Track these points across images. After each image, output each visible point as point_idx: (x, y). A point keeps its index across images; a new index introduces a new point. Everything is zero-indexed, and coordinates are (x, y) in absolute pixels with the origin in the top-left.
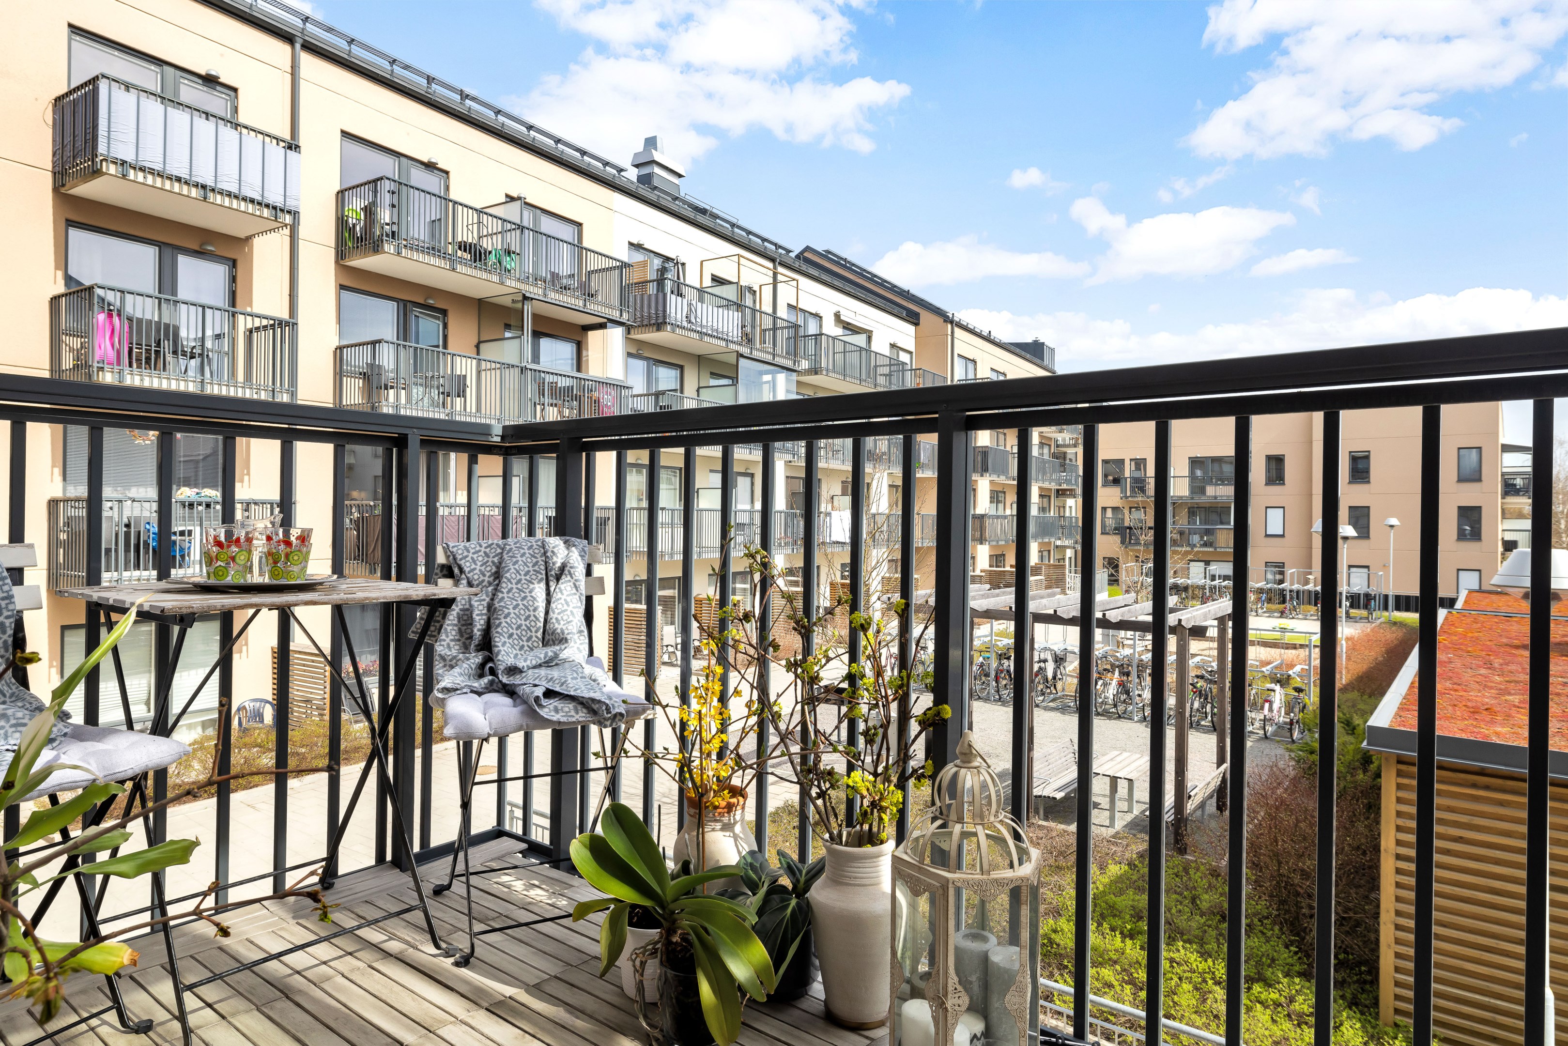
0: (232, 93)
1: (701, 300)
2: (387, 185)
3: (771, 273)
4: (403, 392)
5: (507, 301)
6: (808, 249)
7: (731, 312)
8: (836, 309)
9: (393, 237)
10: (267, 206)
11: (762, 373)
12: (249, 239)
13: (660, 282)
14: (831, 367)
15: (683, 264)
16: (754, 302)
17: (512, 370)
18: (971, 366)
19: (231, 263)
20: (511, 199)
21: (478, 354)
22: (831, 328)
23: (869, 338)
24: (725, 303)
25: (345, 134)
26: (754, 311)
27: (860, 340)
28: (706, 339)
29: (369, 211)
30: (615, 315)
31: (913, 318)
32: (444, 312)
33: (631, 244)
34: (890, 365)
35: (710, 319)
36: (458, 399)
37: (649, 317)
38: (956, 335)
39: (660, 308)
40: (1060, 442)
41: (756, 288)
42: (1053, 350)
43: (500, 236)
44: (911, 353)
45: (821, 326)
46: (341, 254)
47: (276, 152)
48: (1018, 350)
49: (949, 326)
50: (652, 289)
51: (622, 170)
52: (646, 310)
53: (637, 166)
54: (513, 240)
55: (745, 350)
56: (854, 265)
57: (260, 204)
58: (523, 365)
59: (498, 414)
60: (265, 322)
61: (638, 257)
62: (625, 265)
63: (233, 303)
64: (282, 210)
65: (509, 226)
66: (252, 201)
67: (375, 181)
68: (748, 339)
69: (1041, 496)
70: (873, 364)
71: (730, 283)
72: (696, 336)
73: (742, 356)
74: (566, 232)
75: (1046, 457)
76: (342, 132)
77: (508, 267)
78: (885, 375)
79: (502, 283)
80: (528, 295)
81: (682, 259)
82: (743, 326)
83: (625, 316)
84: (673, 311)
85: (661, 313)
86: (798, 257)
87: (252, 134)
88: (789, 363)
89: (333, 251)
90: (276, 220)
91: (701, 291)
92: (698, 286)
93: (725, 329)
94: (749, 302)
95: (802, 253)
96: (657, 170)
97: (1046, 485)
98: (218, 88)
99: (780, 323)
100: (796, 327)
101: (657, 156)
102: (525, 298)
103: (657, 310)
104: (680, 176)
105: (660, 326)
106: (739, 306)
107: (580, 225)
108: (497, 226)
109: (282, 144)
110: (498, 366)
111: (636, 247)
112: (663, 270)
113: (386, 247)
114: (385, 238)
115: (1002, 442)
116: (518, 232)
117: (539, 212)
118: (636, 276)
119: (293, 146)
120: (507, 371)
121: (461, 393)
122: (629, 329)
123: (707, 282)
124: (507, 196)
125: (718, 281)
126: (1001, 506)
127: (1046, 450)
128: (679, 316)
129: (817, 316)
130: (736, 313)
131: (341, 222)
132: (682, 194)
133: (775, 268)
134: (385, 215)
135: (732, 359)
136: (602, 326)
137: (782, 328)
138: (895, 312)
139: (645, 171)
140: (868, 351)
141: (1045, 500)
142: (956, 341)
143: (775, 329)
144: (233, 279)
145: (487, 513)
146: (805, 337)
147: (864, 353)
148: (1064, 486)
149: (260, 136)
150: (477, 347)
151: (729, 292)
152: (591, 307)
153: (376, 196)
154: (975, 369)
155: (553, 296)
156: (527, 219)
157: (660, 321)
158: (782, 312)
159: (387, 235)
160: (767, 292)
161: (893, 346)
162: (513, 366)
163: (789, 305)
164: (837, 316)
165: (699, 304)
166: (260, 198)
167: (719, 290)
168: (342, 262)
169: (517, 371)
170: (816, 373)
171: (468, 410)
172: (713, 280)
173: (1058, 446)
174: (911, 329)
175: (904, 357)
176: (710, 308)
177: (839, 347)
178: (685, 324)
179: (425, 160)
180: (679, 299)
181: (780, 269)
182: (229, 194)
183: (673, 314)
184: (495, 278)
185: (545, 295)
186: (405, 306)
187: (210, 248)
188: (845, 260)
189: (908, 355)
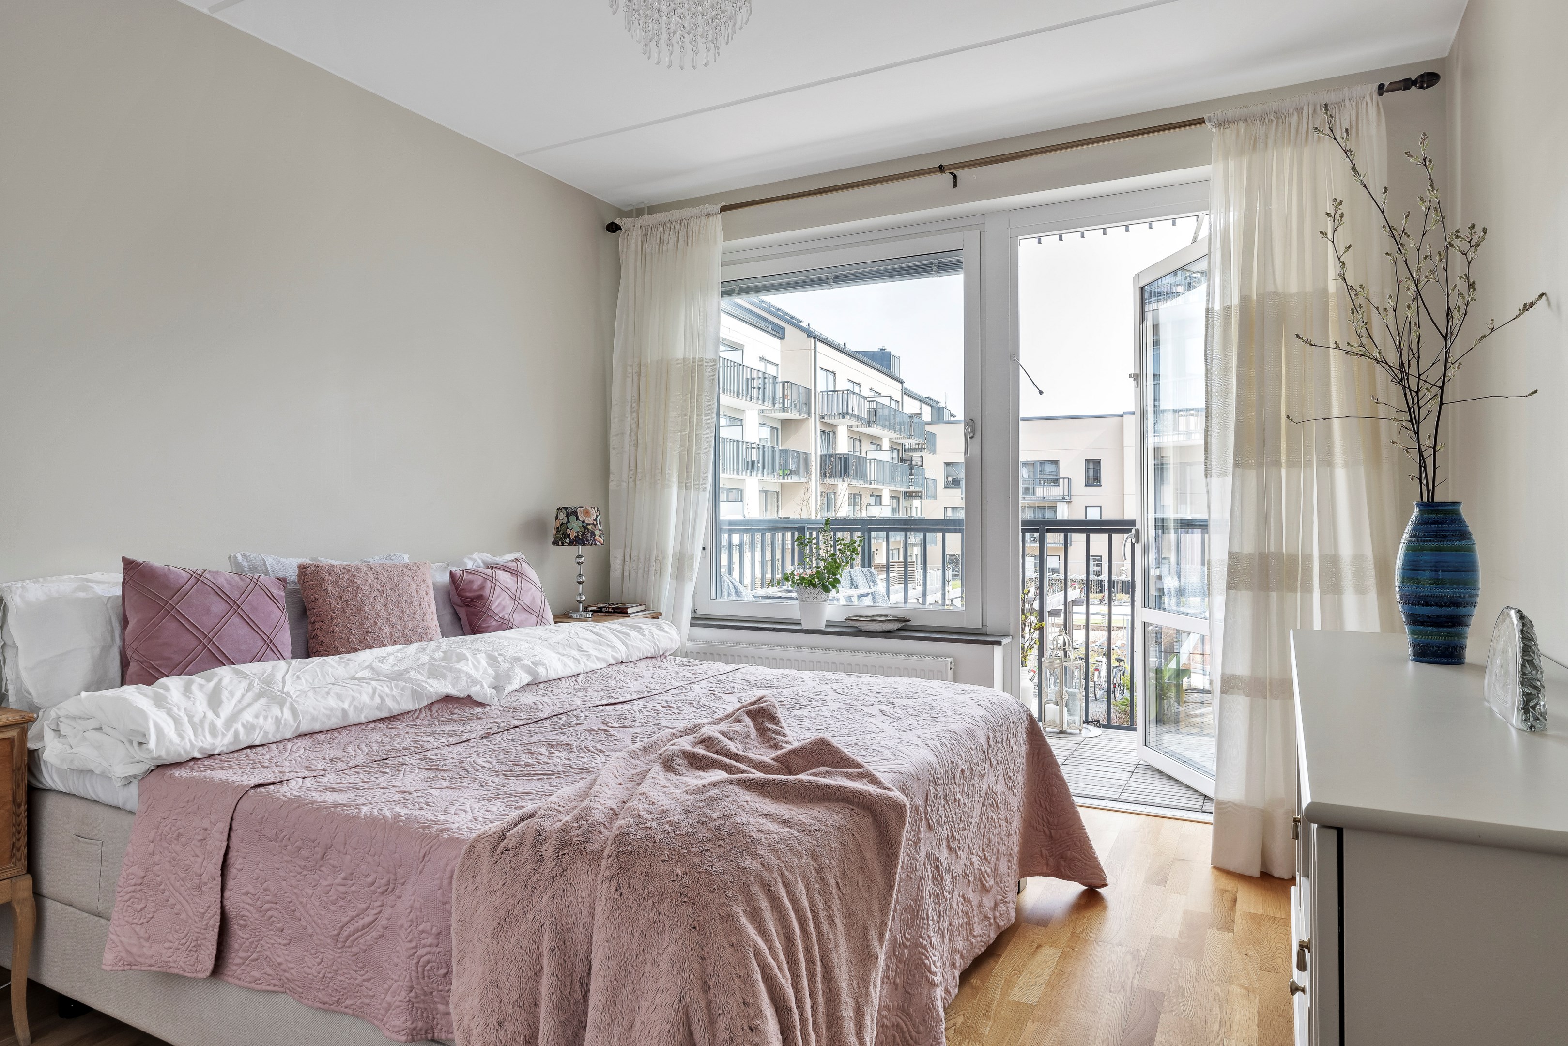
18: (831, 377)
23: (742, 352)
27: (734, 355)
31: (779, 333)
34: (762, 379)
38: (818, 349)
40: (908, 447)
42: (898, 358)
44: (778, 365)
48: (865, 359)
49: (812, 340)
69: (892, 498)
70: (745, 377)
75: (895, 461)
78: (759, 388)
97: (896, 488)
115: (857, 448)
126: (857, 508)
127: (895, 455)
138: (762, 326)
140: (741, 365)
141: (895, 501)
142: (818, 354)
147: (737, 368)
148: (912, 489)
154: (835, 381)
161: (761, 359)
173: (905, 450)
174: (777, 343)
175: (771, 370)
189: (775, 367)
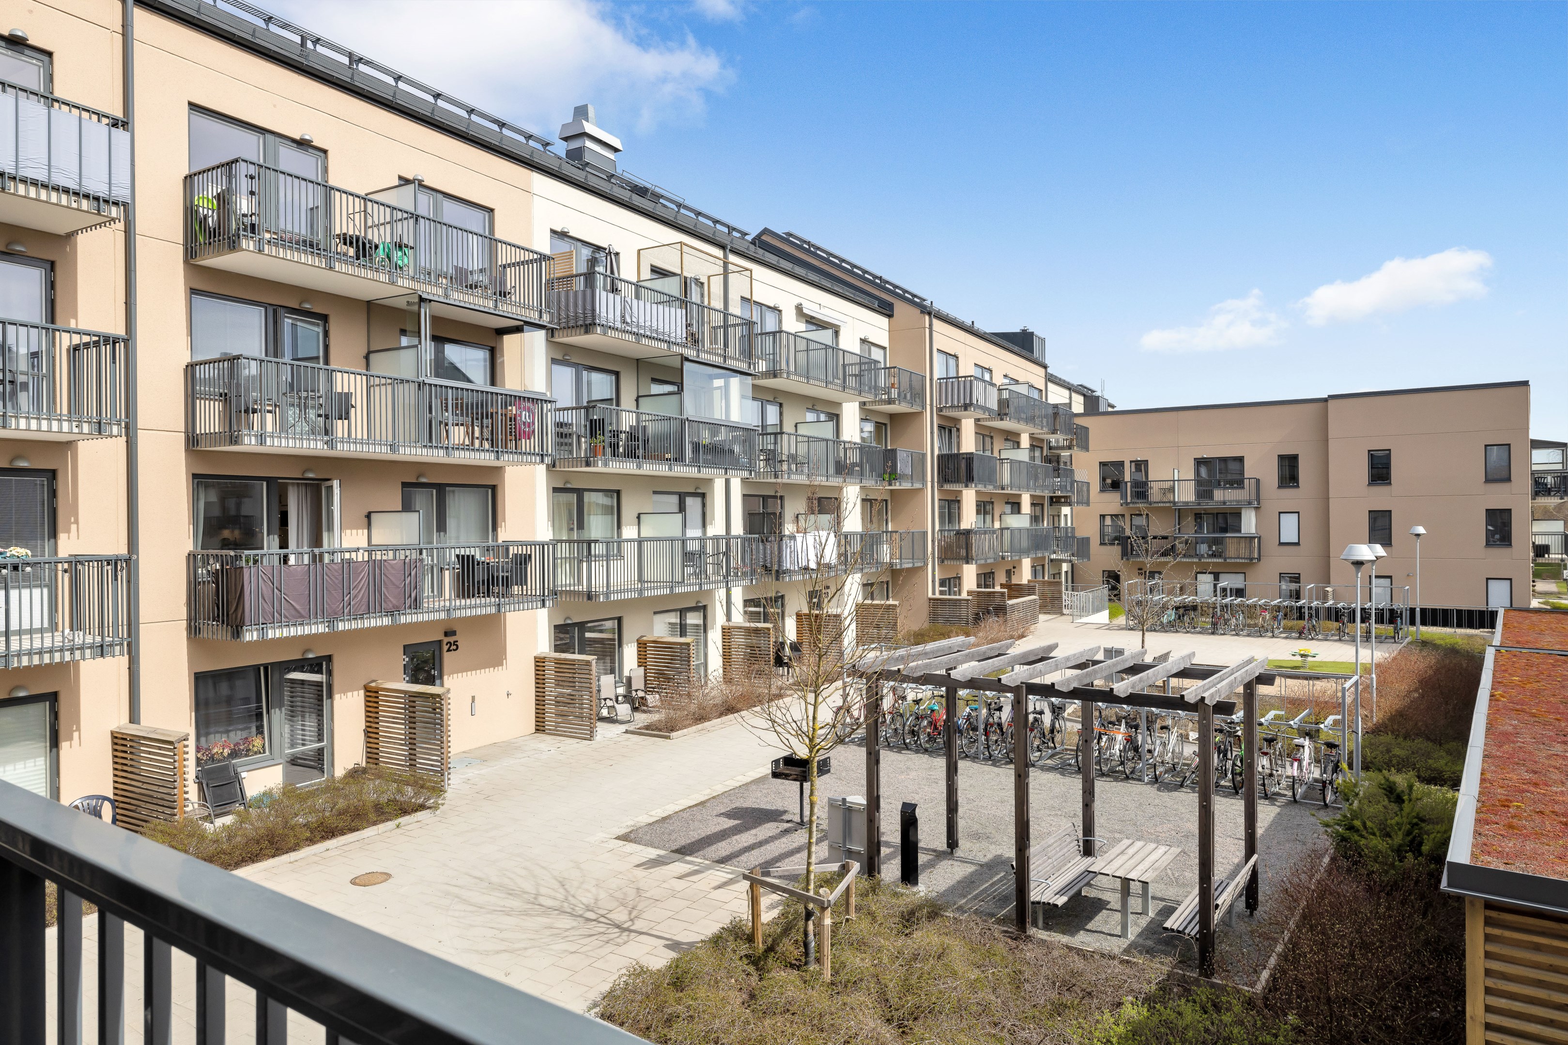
0: (46, 59)
1: (637, 297)
2: (242, 169)
3: (721, 263)
4: (269, 417)
5: (401, 303)
6: (766, 231)
7: (673, 310)
8: (798, 301)
9: (253, 231)
10: (87, 196)
11: (712, 377)
12: (71, 236)
13: (590, 277)
14: (792, 369)
15: (617, 254)
16: (702, 295)
17: (406, 385)
18: (952, 362)
19: (48, 266)
20: (405, 181)
21: (368, 367)
22: (792, 324)
23: (837, 333)
24: (666, 298)
25: (193, 106)
26: (701, 306)
27: (825, 336)
28: (644, 341)
29: (223, 200)
30: (534, 317)
31: (886, 310)
32: (324, 318)
33: (553, 232)
34: (860, 364)
35: (648, 318)
36: (340, 422)
37: (576, 317)
38: (934, 328)
39: (589, 307)
40: (1053, 444)
41: (704, 279)
42: (1043, 340)
43: (388, 227)
44: (884, 348)
45: (780, 321)
46: (191, 252)
47: (97, 130)
48: (1000, 341)
49: (927, 317)
50: (579, 284)
51: (548, 144)
52: (572, 309)
53: (566, 139)
54: (406, 231)
55: (690, 353)
56: (818, 248)
57: (76, 194)
58: (421, 379)
59: (390, 438)
60: (86, 339)
61: (564, 246)
62: (543, 258)
63: (52, 316)
64: (106, 201)
65: (400, 215)
66: (66, 191)
67: (230, 164)
68: (694, 340)
69: (1033, 504)
70: (841, 362)
71: (674, 274)
72: (632, 338)
73: (687, 359)
74: (474, 220)
75: (1038, 462)
76: (191, 104)
77: (400, 263)
78: (856, 375)
79: (393, 283)
80: (424, 296)
81: (616, 248)
82: (688, 325)
83: (546, 318)
84: (604, 310)
85: (589, 313)
86: (753, 242)
87: (65, 108)
88: (743, 366)
89: (180, 249)
90: (99, 213)
91: (638, 286)
92: (635, 280)
93: (667, 330)
94: (695, 297)
95: (759, 236)
96: (589, 144)
97: (1038, 493)
98: (27, 52)
99: (731, 321)
100: (750, 324)
101: (589, 128)
102: (422, 300)
103: (584, 309)
104: (616, 150)
105: (588, 327)
106: (684, 302)
107: (492, 210)
108: (383, 215)
109: (105, 121)
110: (389, 381)
111: (560, 235)
112: (593, 262)
113: (244, 243)
114: (242, 233)
115: (988, 446)
116: (412, 221)
117: (440, 196)
118: (559, 270)
119: (122, 123)
120: (400, 386)
121: (345, 415)
122: (551, 332)
123: (646, 274)
124: (400, 178)
125: (659, 272)
126: (989, 518)
127: (1037, 453)
128: (611, 316)
129: (776, 310)
130: (679, 311)
131: (190, 212)
132: (619, 171)
133: (725, 257)
134: (244, 205)
135: (676, 362)
136: (518, 329)
137: (734, 325)
138: (866, 302)
139: (575, 144)
140: (835, 349)
141: (1038, 509)
142: (934, 334)
143: (726, 327)
144: (51, 285)
145: (379, 558)
146: (762, 334)
147: (830, 351)
148: (1059, 493)
149: (75, 112)
150: (367, 358)
151: (672, 286)
152: (504, 308)
153: (230, 182)
154: (957, 366)
155: (456, 297)
156: (425, 204)
157: (588, 322)
158: (735, 309)
159: (245, 230)
160: (716, 286)
161: (864, 341)
162: (408, 381)
163: (743, 298)
164: (799, 309)
165: (635, 302)
166: (76, 187)
167: (661, 284)
168: (192, 262)
169: (413, 387)
170: (775, 376)
171: (353, 436)
172: (652, 270)
173: (1051, 448)
174: (884, 321)
175: (877, 354)
176: (648, 305)
177: (802, 345)
178: (618, 325)
179: (297, 137)
180: (611, 295)
181: (732, 258)
182: (35, 183)
183: (604, 314)
184: (384, 277)
185: (446, 296)
186: (275, 312)
187: (19, 248)
188: (809, 243)
189: (881, 352)
